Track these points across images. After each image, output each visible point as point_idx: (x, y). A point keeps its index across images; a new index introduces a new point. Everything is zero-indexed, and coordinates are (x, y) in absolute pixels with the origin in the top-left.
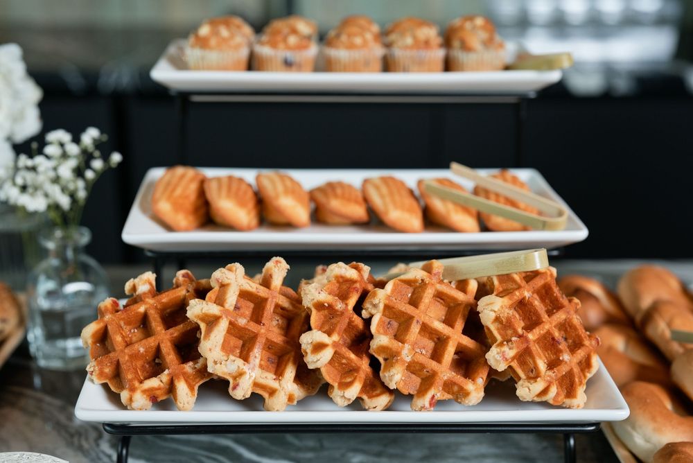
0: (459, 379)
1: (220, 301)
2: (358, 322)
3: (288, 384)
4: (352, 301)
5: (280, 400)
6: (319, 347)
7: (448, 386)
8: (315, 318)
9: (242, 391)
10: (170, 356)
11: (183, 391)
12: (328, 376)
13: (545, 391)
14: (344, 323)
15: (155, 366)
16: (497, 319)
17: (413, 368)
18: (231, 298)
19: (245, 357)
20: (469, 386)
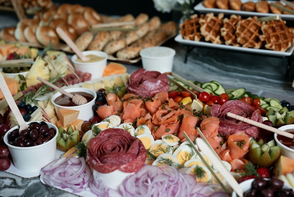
0: (254, 42)
1: (206, 20)
2: (234, 27)
3: (218, 39)
4: (234, 23)
5: (215, 42)
6: (224, 31)
7: (251, 44)
8: (225, 25)
9: (207, 39)
10: (195, 31)
11: (196, 38)
12: (225, 38)
13: (271, 46)
14: (231, 27)
15: (192, 32)
16: (264, 30)
17: (244, 39)
18: (209, 20)
19: (209, 32)
20: (256, 44)
